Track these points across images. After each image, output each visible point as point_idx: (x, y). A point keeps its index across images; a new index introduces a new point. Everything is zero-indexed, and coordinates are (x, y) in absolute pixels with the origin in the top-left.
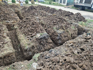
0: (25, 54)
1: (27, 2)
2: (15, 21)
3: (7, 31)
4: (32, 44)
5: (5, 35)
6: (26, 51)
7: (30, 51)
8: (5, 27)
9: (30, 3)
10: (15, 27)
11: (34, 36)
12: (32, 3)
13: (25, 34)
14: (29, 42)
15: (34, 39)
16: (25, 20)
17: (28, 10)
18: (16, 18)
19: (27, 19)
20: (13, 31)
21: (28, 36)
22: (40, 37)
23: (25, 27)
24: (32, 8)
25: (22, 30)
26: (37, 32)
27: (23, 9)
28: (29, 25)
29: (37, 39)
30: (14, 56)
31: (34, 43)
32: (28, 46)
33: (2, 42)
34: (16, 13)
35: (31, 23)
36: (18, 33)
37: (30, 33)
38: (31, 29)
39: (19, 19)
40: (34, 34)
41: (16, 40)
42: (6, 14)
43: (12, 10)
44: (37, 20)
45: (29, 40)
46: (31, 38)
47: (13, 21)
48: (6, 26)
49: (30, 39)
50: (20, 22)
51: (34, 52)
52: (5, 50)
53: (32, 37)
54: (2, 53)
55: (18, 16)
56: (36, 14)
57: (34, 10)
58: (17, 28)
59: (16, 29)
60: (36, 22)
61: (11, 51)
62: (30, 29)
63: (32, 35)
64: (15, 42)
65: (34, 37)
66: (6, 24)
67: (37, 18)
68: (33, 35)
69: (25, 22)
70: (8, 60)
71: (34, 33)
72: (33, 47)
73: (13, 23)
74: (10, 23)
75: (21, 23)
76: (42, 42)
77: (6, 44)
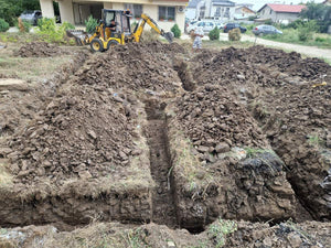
0: (182, 205)
1: (214, 36)
2: (169, 93)
3: (143, 120)
4: (211, 180)
5: (138, 129)
6: (188, 195)
7: (199, 200)
8: (140, 108)
9: (224, 37)
10: (169, 111)
11: (223, 151)
12: (232, 38)
13: (195, 138)
14: (203, 168)
15: (219, 163)
16: (201, 94)
17: (215, 61)
18: (174, 83)
19: (208, 90)
20: (159, 123)
21: (203, 148)
22: (243, 160)
23: (197, 116)
24: (230, 55)
25: (187, 123)
26: (235, 141)
27: (199, 57)
28: (211, 112)
29: (231, 164)
30: (149, 200)
31: (220, 179)
32: (198, 181)
33: (128, 150)
34: (176, 68)
35: (220, 105)
36: (171, 131)
37: (210, 140)
38: (216, 126)
39: (181, 90)
40: (222, 145)
41: (161, 151)
42: (152, 70)
43: (168, 59)
44: (240, 97)
45: (204, 162)
46: (211, 158)
47: (163, 93)
48: (144, 105)
49: (208, 161)
50: (186, 97)
51: (212, 209)
52: (130, 174)
53: (214, 153)
54: (123, 182)
55: (179, 79)
56: (239, 76)
57: (238, 62)
58: (174, 115)
59: (170, 116)
60: (236, 105)
61: (146, 184)
62: (212, 125)
63: (214, 145)
64: (158, 155)
65: (222, 156)
66: (146, 98)
67: (242, 90)
68: (218, 148)
69: (200, 99)
70: (131, 208)
71: (223, 140)
72: (213, 191)
73: (162, 97)
74: (154, 98)
75: (187, 101)
76: (248, 184)
77: (137, 158)
